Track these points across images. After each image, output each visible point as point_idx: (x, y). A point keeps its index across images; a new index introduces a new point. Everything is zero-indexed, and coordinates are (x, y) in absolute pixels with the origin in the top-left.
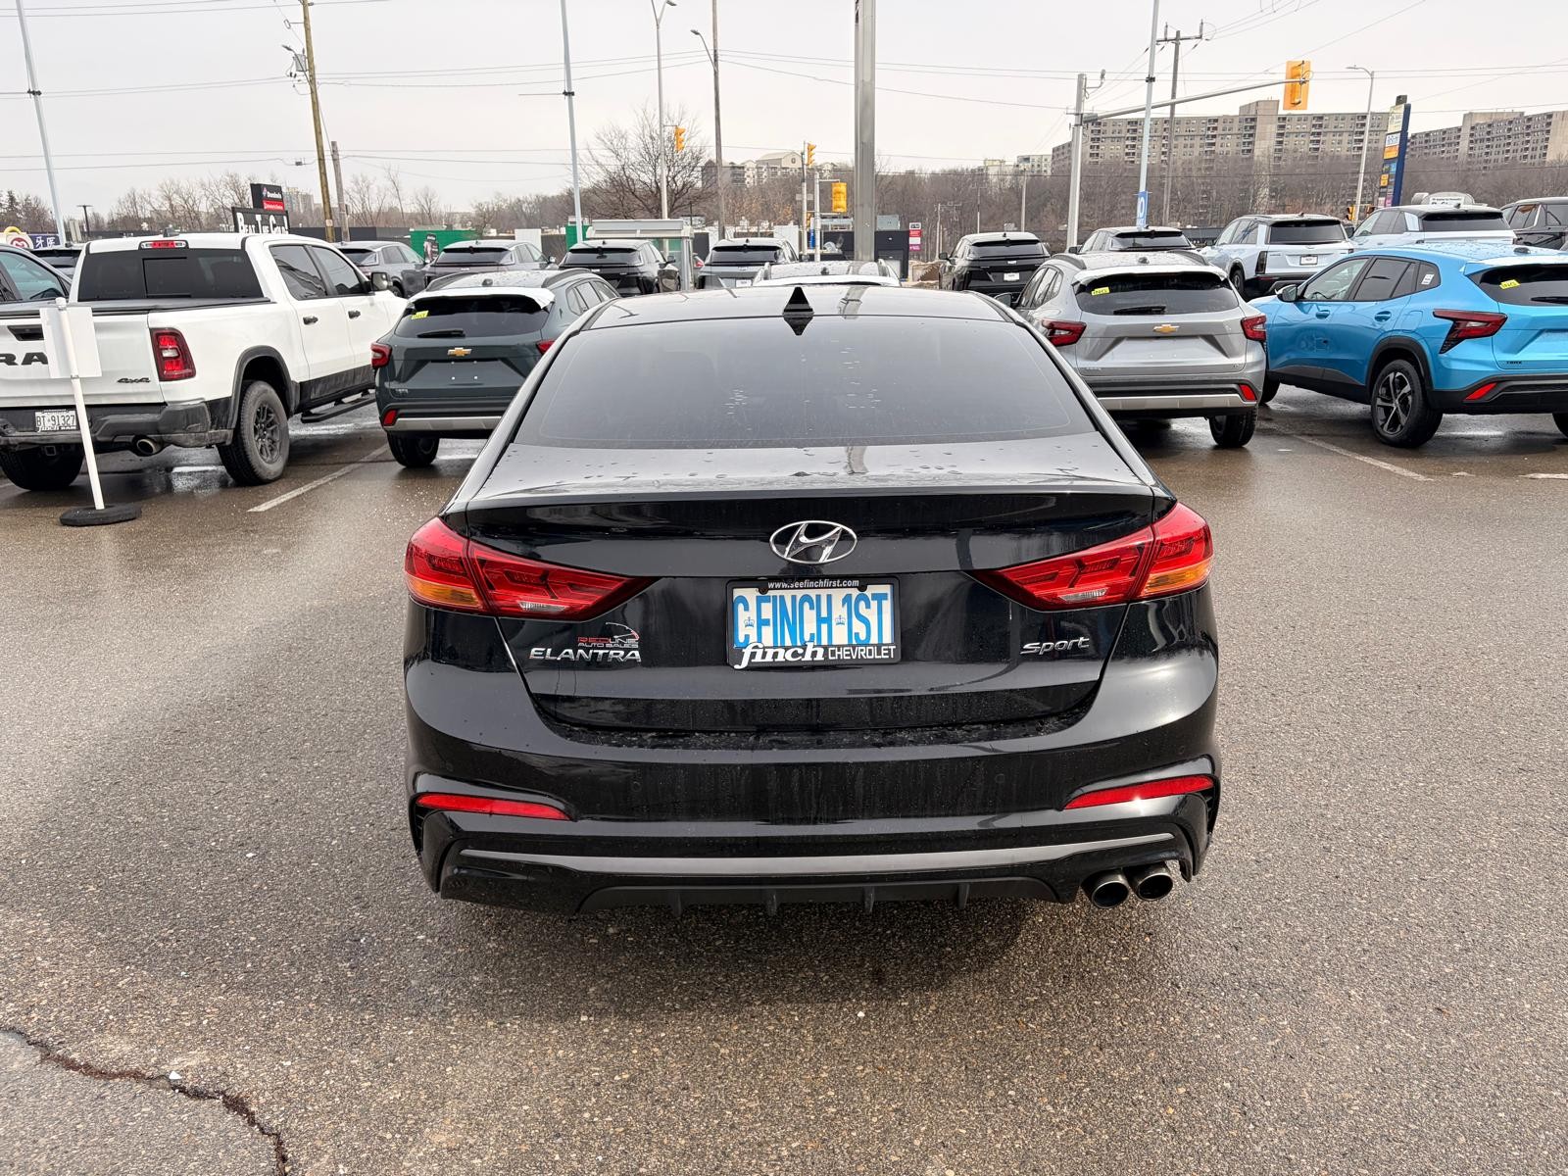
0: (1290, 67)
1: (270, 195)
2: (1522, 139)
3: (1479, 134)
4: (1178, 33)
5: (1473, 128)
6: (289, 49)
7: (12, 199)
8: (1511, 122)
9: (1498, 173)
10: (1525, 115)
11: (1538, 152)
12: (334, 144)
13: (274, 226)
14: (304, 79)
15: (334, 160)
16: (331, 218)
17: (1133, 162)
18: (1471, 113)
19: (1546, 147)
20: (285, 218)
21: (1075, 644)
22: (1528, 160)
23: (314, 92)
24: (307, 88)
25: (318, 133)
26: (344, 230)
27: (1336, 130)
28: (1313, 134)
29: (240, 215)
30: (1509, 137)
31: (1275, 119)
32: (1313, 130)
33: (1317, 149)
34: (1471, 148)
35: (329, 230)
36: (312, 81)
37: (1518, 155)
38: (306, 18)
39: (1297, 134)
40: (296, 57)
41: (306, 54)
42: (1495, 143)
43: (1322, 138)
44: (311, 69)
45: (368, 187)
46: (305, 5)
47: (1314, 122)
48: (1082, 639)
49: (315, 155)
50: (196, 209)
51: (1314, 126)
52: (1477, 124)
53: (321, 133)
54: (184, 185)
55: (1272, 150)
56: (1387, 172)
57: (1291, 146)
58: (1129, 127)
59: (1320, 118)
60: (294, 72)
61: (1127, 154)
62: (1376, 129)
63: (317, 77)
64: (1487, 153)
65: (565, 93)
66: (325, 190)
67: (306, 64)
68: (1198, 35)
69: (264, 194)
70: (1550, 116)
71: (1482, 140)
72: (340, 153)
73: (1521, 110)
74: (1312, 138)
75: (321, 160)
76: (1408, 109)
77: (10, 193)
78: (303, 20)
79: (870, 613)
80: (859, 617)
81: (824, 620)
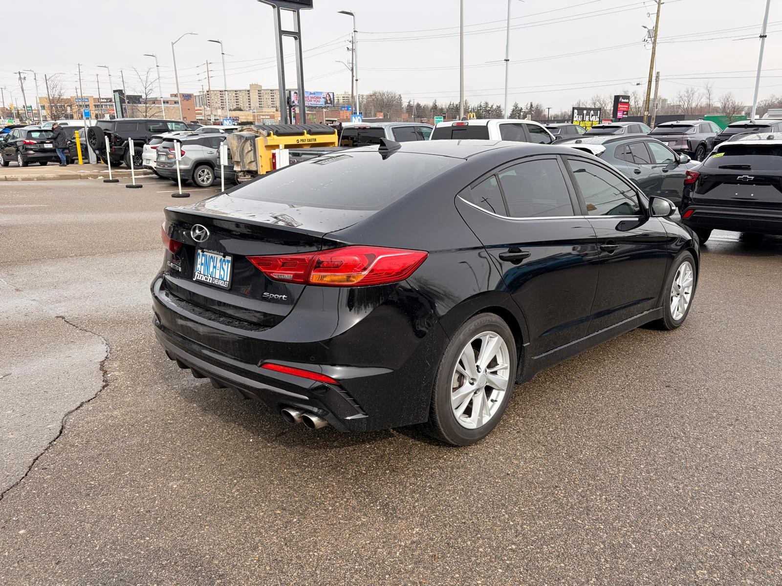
1: (623, 101)
6: (645, 27)
7: (531, 105)
12: (658, 73)
13: (592, 116)
14: (650, 42)
15: (656, 81)
16: (648, 111)
20: (599, 112)
21: (282, 297)
23: (654, 48)
24: (650, 46)
25: (652, 68)
26: (653, 117)
29: (576, 111)
35: (645, 117)
36: (654, 43)
38: (658, 11)
40: (649, 31)
41: (654, 29)
44: (655, 36)
45: (693, 94)
46: (659, 4)
48: (284, 296)
49: (647, 80)
50: (605, 108)
53: (653, 68)
54: (602, 98)
60: (646, 38)
63: (657, 40)
65: (761, 37)
66: (648, 96)
67: (653, 34)
69: (620, 100)
72: (660, 78)
75: (650, 82)
77: (531, 103)
78: (656, 12)
79: (225, 267)
80: (223, 268)
81: (215, 267)
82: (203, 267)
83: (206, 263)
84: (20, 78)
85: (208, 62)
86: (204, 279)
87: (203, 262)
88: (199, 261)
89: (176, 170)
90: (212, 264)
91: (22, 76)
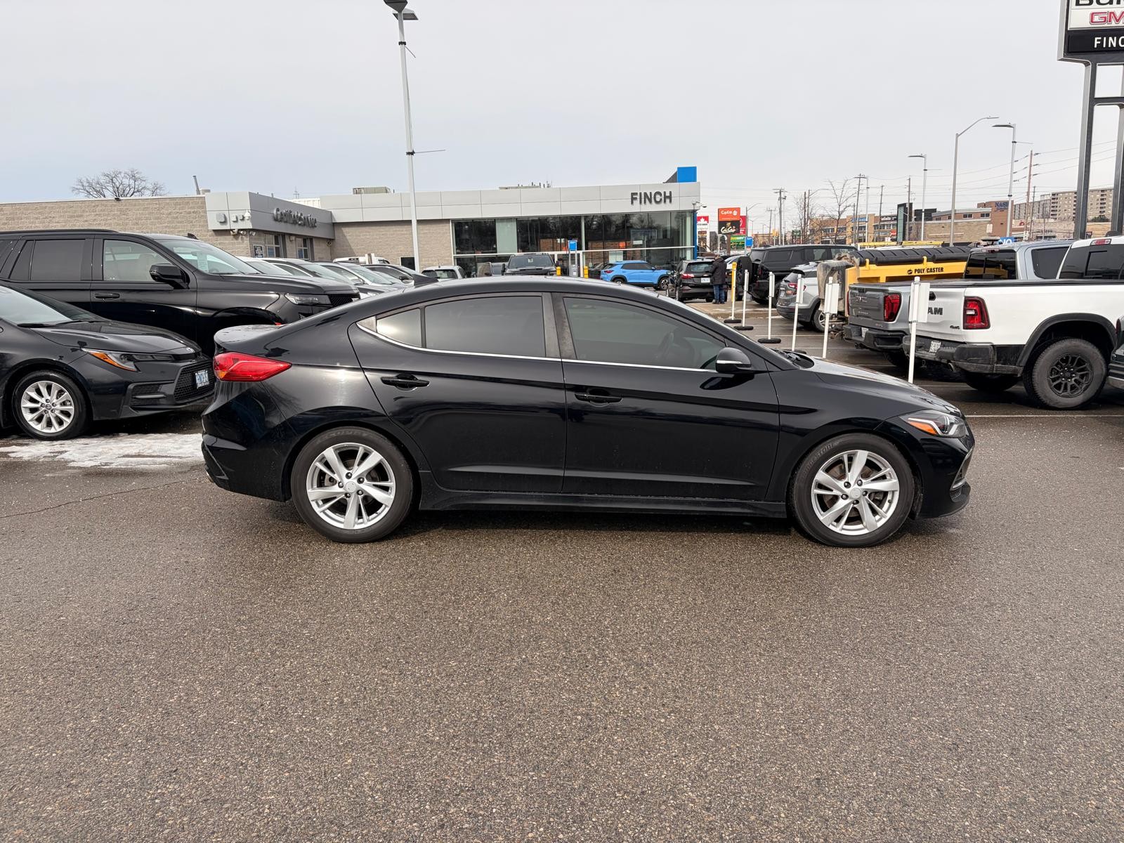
84: (780, 199)
85: (1034, 153)
89: (794, 309)
91: (783, 196)
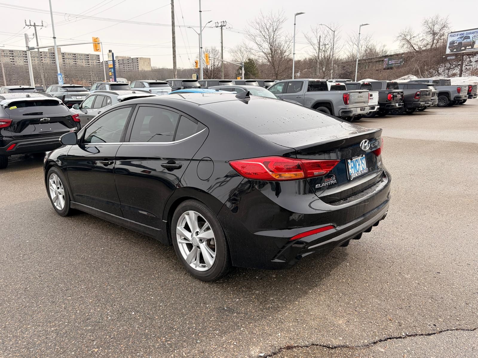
0: (93, 39)
2: (132, 64)
3: (121, 62)
4: (35, 23)
5: (119, 60)
8: (128, 60)
9: (128, 73)
10: (131, 58)
11: (137, 68)
17: (14, 64)
18: (117, 56)
19: (138, 67)
22: (134, 70)
27: (80, 58)
28: (74, 59)
30: (128, 63)
31: (61, 54)
32: (73, 58)
33: (76, 64)
34: (119, 66)
37: (132, 68)
39: (69, 59)
42: (125, 65)
43: (77, 60)
47: (73, 55)
51: (73, 57)
52: (120, 60)
55: (62, 63)
56: (111, 71)
57: (68, 62)
58: (10, 52)
59: (75, 54)
61: (11, 61)
62: (92, 59)
64: (124, 68)
68: (42, 25)
70: (137, 58)
71: (122, 64)
73: (130, 56)
74: (74, 60)
76: (113, 54)
79: (363, 162)
80: (363, 163)
81: (359, 165)
82: (353, 169)
83: (354, 165)
86: (357, 175)
87: (352, 166)
88: (350, 166)
90: (357, 164)
